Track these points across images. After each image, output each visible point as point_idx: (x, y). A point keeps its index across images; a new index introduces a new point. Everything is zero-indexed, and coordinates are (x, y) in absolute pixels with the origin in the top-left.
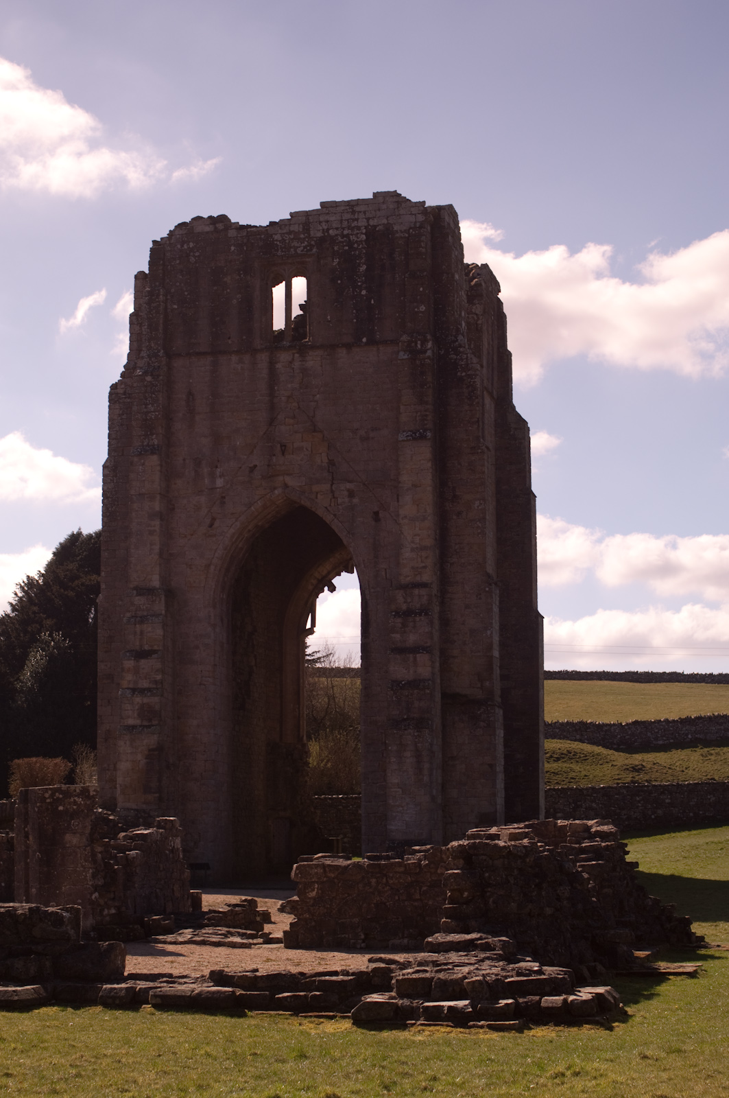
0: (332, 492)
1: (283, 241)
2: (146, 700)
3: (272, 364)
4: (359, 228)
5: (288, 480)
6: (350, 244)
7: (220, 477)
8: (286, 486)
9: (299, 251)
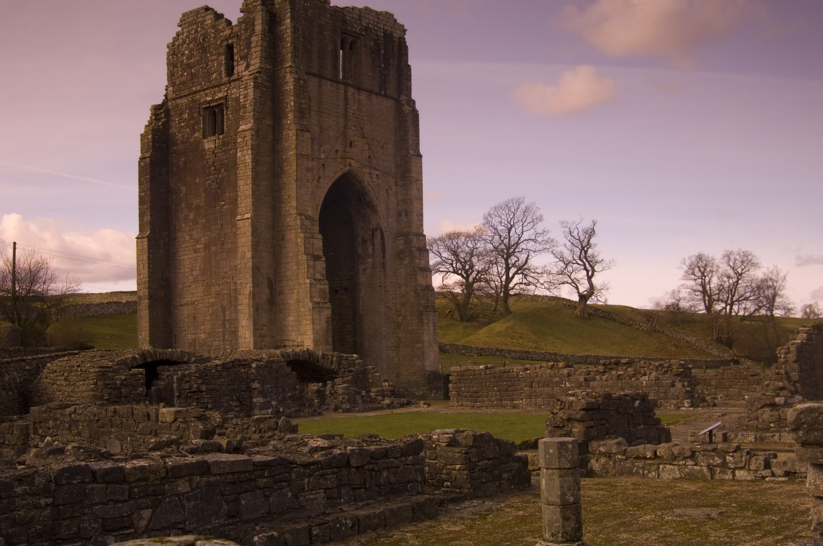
0: (370, 174)
1: (350, 21)
2: (322, 287)
3: (346, 92)
4: (381, 29)
5: (352, 161)
6: (377, 36)
7: (323, 152)
8: (350, 165)
9: (357, 30)
